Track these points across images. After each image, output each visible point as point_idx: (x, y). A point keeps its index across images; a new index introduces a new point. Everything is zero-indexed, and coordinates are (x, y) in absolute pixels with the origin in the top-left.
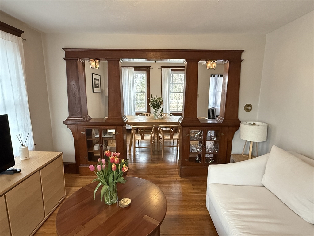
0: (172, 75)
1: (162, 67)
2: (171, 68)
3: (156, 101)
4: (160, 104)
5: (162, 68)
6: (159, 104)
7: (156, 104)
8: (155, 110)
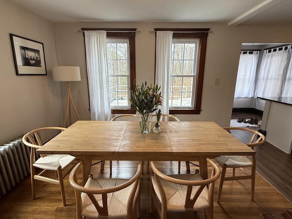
0: (173, 45)
1: (156, 30)
2: (173, 32)
3: (146, 94)
4: (154, 103)
5: (157, 32)
6: (152, 101)
7: (146, 100)
8: (143, 114)
